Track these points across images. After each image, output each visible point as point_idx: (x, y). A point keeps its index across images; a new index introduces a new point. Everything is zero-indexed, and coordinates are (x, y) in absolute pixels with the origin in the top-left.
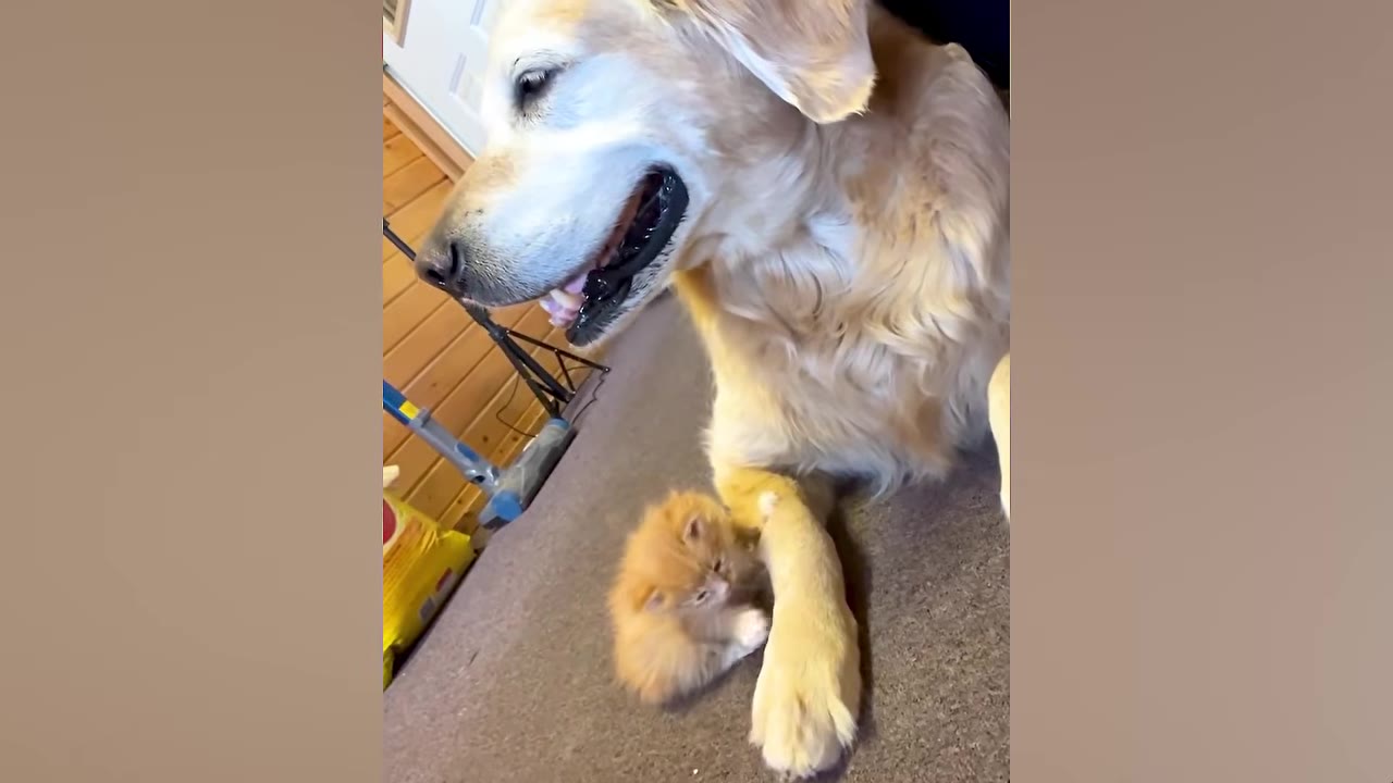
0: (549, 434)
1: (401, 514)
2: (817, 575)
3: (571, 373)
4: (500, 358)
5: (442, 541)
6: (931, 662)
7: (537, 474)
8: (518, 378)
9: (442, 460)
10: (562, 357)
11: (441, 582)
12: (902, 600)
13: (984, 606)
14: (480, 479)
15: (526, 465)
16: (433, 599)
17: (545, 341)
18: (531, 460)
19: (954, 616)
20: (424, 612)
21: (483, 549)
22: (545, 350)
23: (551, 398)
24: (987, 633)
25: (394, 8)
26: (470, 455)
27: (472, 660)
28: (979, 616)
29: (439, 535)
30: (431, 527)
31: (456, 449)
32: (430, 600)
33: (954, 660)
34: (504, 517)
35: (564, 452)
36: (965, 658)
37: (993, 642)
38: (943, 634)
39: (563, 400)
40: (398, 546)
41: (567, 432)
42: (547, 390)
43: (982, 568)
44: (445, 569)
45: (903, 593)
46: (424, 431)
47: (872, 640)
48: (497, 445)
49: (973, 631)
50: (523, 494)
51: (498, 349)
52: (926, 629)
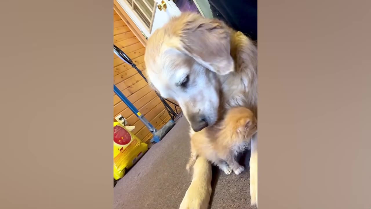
0: (169, 123)
1: (133, 137)
2: (204, 175)
3: (177, 110)
4: (162, 104)
5: (140, 145)
6: (226, 205)
7: (164, 132)
8: (165, 110)
9: (145, 126)
10: (176, 106)
11: (139, 155)
12: (225, 185)
13: (243, 192)
14: (153, 132)
15: (162, 130)
16: (136, 158)
17: (173, 102)
18: (164, 129)
19: (235, 193)
20: (134, 161)
21: (150, 148)
22: (173, 104)
23: (172, 115)
24: (241, 200)
25: (150, 25)
26: (151, 126)
27: (139, 175)
28: (241, 194)
29: (140, 144)
30: (139, 141)
31: (148, 124)
32: (135, 158)
33: (232, 206)
34: (156, 141)
35: (172, 128)
36: (234, 206)
37: (242, 203)
38: (231, 197)
39: (175, 116)
40: (130, 145)
41: (173, 123)
42: (172, 113)
43: (246, 180)
44: (140, 152)
45: (226, 183)
46: (142, 119)
47: (215, 194)
48: (159, 124)
49: (238, 198)
50: (160, 136)
51: (162, 102)
52: (228, 195)
